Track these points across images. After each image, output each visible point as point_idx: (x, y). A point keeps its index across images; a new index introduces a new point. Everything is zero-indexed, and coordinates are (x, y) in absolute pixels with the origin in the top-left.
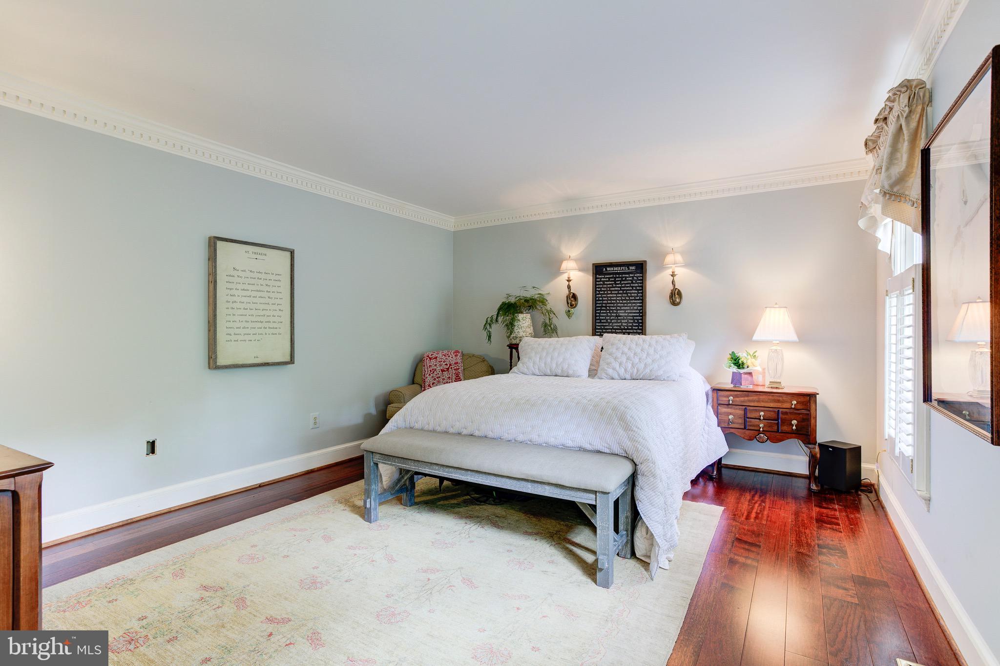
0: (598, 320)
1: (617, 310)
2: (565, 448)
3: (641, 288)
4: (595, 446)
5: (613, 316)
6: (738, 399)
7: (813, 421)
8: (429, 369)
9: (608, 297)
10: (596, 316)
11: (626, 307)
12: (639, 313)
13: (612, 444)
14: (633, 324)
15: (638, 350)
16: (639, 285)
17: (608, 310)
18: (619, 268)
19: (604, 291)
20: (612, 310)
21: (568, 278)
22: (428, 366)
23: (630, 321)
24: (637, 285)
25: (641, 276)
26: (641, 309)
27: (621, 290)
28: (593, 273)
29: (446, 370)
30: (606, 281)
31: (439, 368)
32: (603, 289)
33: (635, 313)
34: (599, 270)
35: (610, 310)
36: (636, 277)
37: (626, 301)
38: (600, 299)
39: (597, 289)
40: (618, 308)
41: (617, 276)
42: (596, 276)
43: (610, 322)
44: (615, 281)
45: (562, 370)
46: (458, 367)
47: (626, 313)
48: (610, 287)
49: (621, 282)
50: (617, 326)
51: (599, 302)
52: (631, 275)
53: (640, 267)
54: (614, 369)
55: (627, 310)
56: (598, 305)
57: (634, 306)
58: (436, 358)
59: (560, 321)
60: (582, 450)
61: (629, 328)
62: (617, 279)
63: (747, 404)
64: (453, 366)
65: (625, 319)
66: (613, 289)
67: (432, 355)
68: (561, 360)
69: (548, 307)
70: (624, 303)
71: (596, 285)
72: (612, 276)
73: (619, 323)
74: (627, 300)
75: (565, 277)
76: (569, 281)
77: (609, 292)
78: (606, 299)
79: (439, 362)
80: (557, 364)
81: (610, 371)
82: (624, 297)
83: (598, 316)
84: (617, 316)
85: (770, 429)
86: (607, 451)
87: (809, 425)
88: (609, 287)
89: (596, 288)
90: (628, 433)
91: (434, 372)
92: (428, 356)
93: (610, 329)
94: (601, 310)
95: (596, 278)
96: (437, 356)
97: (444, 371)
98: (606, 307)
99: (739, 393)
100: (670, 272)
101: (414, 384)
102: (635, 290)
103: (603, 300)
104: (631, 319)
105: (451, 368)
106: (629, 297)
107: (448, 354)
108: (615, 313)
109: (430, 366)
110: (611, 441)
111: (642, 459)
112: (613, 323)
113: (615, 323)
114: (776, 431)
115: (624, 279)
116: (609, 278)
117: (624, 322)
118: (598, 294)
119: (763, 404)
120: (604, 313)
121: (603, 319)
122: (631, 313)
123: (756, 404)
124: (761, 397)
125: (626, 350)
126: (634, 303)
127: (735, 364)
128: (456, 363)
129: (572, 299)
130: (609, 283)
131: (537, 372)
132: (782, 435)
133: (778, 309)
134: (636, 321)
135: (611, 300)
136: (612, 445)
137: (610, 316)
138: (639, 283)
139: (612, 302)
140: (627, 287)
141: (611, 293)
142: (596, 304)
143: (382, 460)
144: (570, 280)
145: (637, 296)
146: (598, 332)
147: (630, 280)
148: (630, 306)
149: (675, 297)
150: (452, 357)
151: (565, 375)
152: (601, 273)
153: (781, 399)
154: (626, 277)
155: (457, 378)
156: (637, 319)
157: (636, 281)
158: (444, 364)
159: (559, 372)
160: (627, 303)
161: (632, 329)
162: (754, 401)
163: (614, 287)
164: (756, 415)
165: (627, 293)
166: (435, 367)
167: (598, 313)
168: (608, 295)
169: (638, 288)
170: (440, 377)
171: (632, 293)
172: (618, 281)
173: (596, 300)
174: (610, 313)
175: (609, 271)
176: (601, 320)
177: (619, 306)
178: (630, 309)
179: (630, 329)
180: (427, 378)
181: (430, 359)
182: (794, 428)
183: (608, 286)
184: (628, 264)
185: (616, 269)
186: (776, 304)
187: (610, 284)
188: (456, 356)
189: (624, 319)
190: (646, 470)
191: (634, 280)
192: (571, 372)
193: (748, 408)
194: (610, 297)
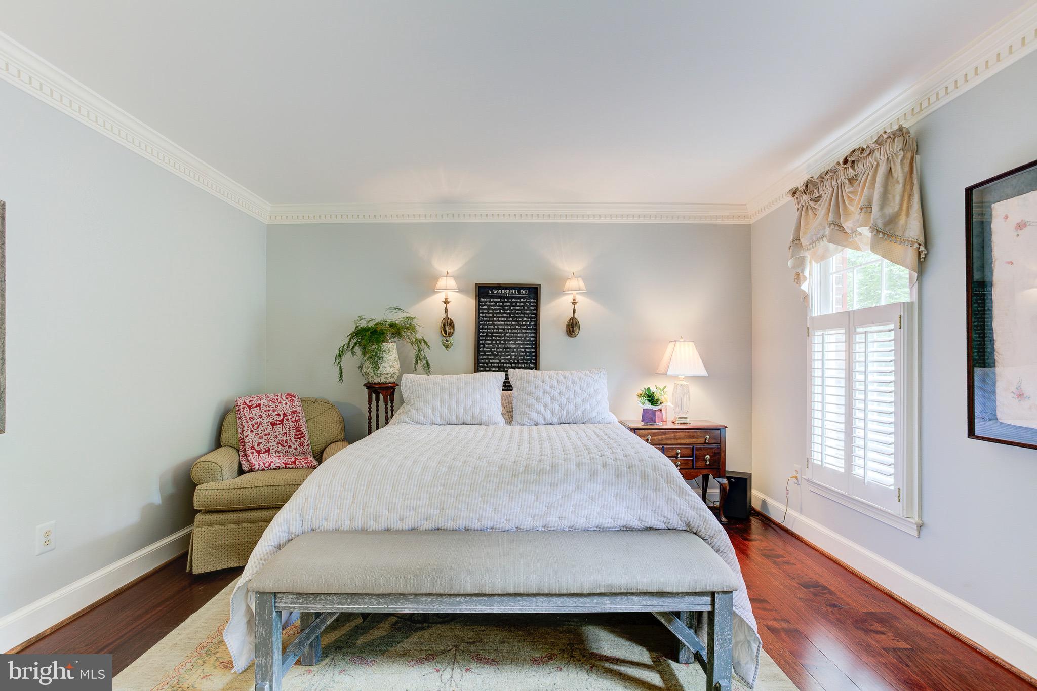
0: (481, 352)
1: (505, 341)
2: (601, 530)
3: (534, 316)
4: (648, 522)
5: (500, 348)
6: (655, 438)
7: (722, 454)
8: (250, 423)
9: (494, 325)
10: (479, 348)
11: (516, 337)
12: (532, 344)
13: (671, 516)
14: (524, 358)
15: (563, 388)
16: (533, 312)
17: (494, 340)
18: (508, 291)
19: (490, 317)
20: (499, 340)
21: (446, 299)
22: (248, 417)
23: (520, 354)
24: (529, 312)
25: (534, 302)
26: (534, 341)
27: (510, 317)
28: (476, 295)
29: (278, 422)
30: (492, 306)
31: (266, 421)
32: (487, 315)
33: (527, 344)
34: (483, 291)
35: (496, 340)
36: (528, 302)
37: (516, 331)
38: (485, 327)
39: (481, 315)
40: (507, 338)
41: (506, 300)
42: (479, 300)
43: (497, 355)
44: (503, 306)
45: (473, 416)
46: (297, 418)
47: (517, 344)
48: (497, 314)
49: (510, 308)
50: (505, 359)
51: (483, 330)
52: (522, 300)
53: (534, 291)
54: (538, 412)
55: (518, 340)
56: (482, 334)
57: (526, 336)
58: (259, 405)
59: (435, 353)
60: (627, 530)
61: (520, 361)
62: (505, 304)
63: (665, 443)
64: (290, 417)
65: (515, 352)
66: (501, 315)
67: (250, 401)
68: (469, 403)
69: (419, 336)
70: (514, 333)
71: (479, 309)
72: (499, 300)
73: (507, 356)
74: (518, 329)
75: (439, 297)
76: (446, 303)
77: (496, 319)
78: (492, 327)
79: (265, 411)
80: (465, 409)
81: (534, 415)
82: (513, 325)
83: (482, 347)
84: (505, 348)
85: (685, 467)
86: (663, 526)
87: (719, 459)
88: (495, 313)
89: (479, 313)
90: (685, 499)
91: (258, 427)
92: (245, 403)
93: (496, 363)
94: (485, 340)
95: (479, 301)
96: (259, 402)
97: (277, 424)
98: (491, 336)
99: (656, 431)
100: (570, 298)
101: (222, 446)
102: (527, 318)
103: (487, 328)
104: (522, 352)
105: (287, 420)
106: (520, 325)
107: (277, 400)
108: (503, 344)
109: (250, 418)
110: (669, 513)
111: (714, 530)
112: (500, 356)
113: (503, 355)
114: (691, 467)
115: (514, 304)
116: (496, 302)
117: (513, 355)
118: (482, 321)
119: (679, 441)
120: (489, 344)
121: (488, 352)
122: (522, 344)
123: (673, 442)
124: (678, 434)
125: (548, 389)
126: (526, 333)
127: (649, 401)
128: (293, 412)
129: (447, 326)
130: (495, 308)
131: (438, 421)
132: (696, 471)
133: (682, 343)
134: (528, 354)
135: (498, 329)
136: (672, 518)
137: (497, 348)
138: (532, 310)
139: (500, 331)
140: (518, 314)
141: (498, 321)
142: (479, 332)
143: (300, 603)
144: (448, 302)
145: (530, 325)
146: (481, 367)
147: (522, 306)
148: (521, 337)
149: (572, 327)
150: (286, 404)
151: (477, 422)
152: (486, 296)
153: (695, 434)
154: (516, 303)
155: (297, 433)
156: (529, 352)
157: (528, 308)
158: (274, 414)
159: (469, 419)
160: (517, 333)
161: (523, 363)
162: (671, 439)
163: (502, 314)
164: (673, 454)
165: (517, 321)
166: (261, 420)
167: (482, 344)
168: (495, 323)
169: (531, 316)
170: (269, 434)
171: (524, 321)
172: (507, 306)
173: (479, 329)
174: (496, 343)
175: (496, 293)
176: (485, 352)
177: (508, 336)
178: (521, 340)
179: (521, 363)
180: (247, 436)
181: (250, 407)
182: (708, 463)
183: (495, 311)
184: (519, 287)
185: (505, 291)
186: (682, 338)
187: (496, 310)
188: (292, 401)
189: (513, 352)
190: (722, 544)
191: (526, 306)
192: (484, 418)
193: (665, 446)
194: (496, 325)
